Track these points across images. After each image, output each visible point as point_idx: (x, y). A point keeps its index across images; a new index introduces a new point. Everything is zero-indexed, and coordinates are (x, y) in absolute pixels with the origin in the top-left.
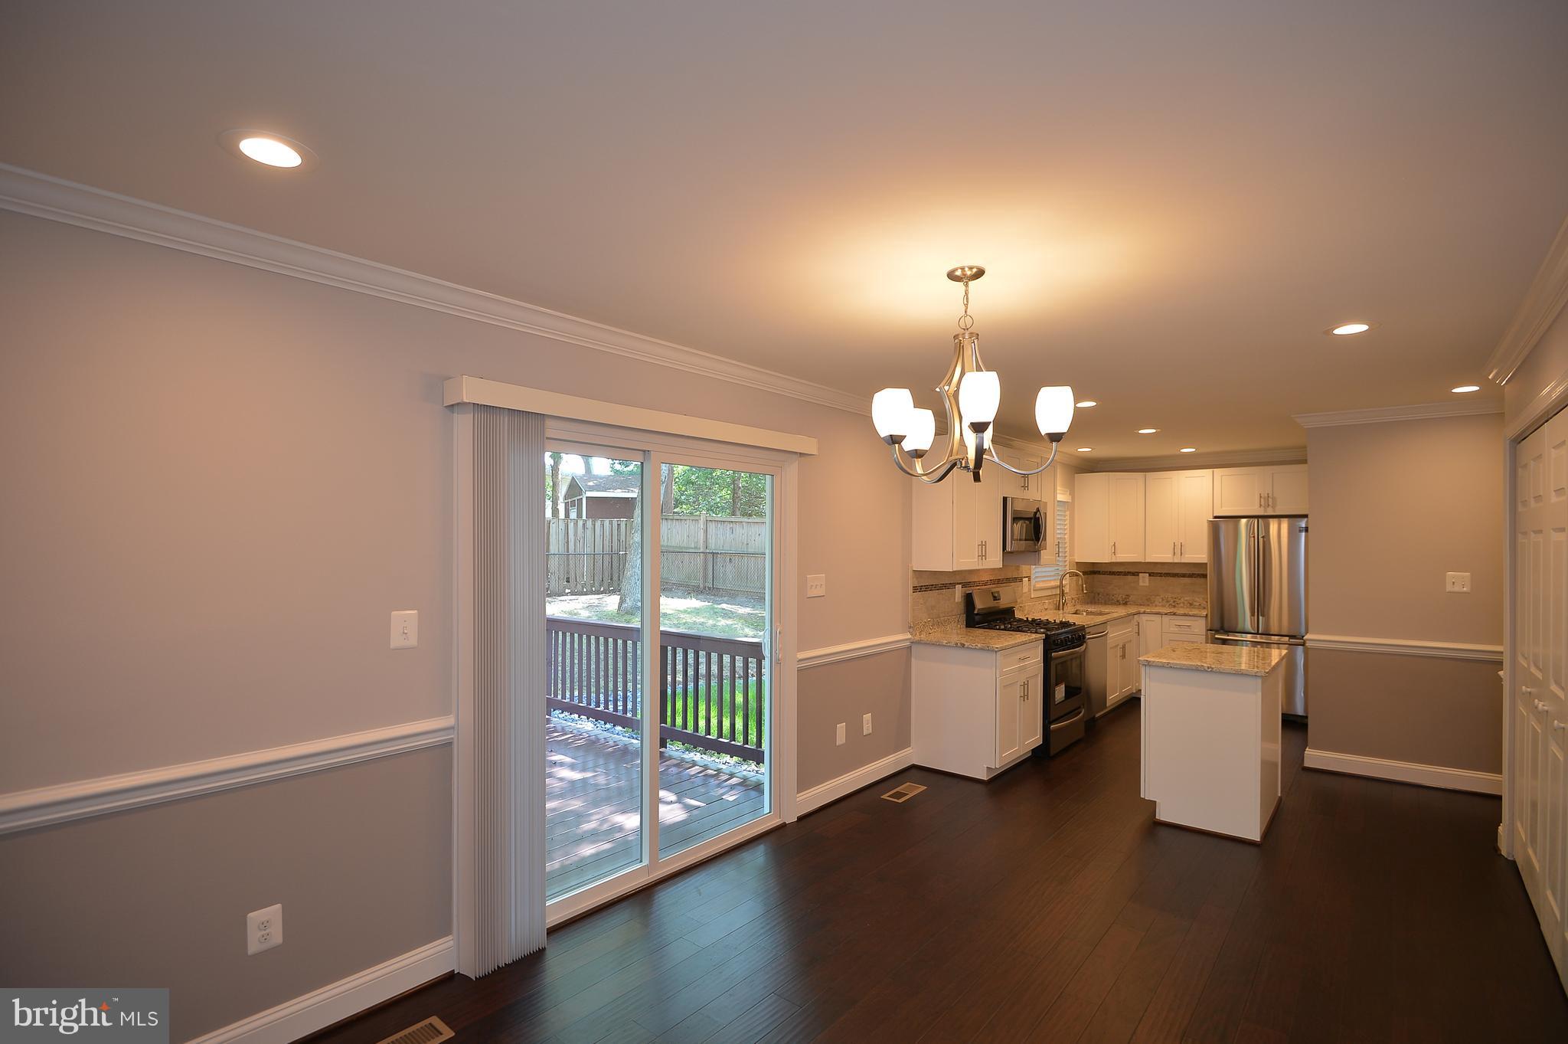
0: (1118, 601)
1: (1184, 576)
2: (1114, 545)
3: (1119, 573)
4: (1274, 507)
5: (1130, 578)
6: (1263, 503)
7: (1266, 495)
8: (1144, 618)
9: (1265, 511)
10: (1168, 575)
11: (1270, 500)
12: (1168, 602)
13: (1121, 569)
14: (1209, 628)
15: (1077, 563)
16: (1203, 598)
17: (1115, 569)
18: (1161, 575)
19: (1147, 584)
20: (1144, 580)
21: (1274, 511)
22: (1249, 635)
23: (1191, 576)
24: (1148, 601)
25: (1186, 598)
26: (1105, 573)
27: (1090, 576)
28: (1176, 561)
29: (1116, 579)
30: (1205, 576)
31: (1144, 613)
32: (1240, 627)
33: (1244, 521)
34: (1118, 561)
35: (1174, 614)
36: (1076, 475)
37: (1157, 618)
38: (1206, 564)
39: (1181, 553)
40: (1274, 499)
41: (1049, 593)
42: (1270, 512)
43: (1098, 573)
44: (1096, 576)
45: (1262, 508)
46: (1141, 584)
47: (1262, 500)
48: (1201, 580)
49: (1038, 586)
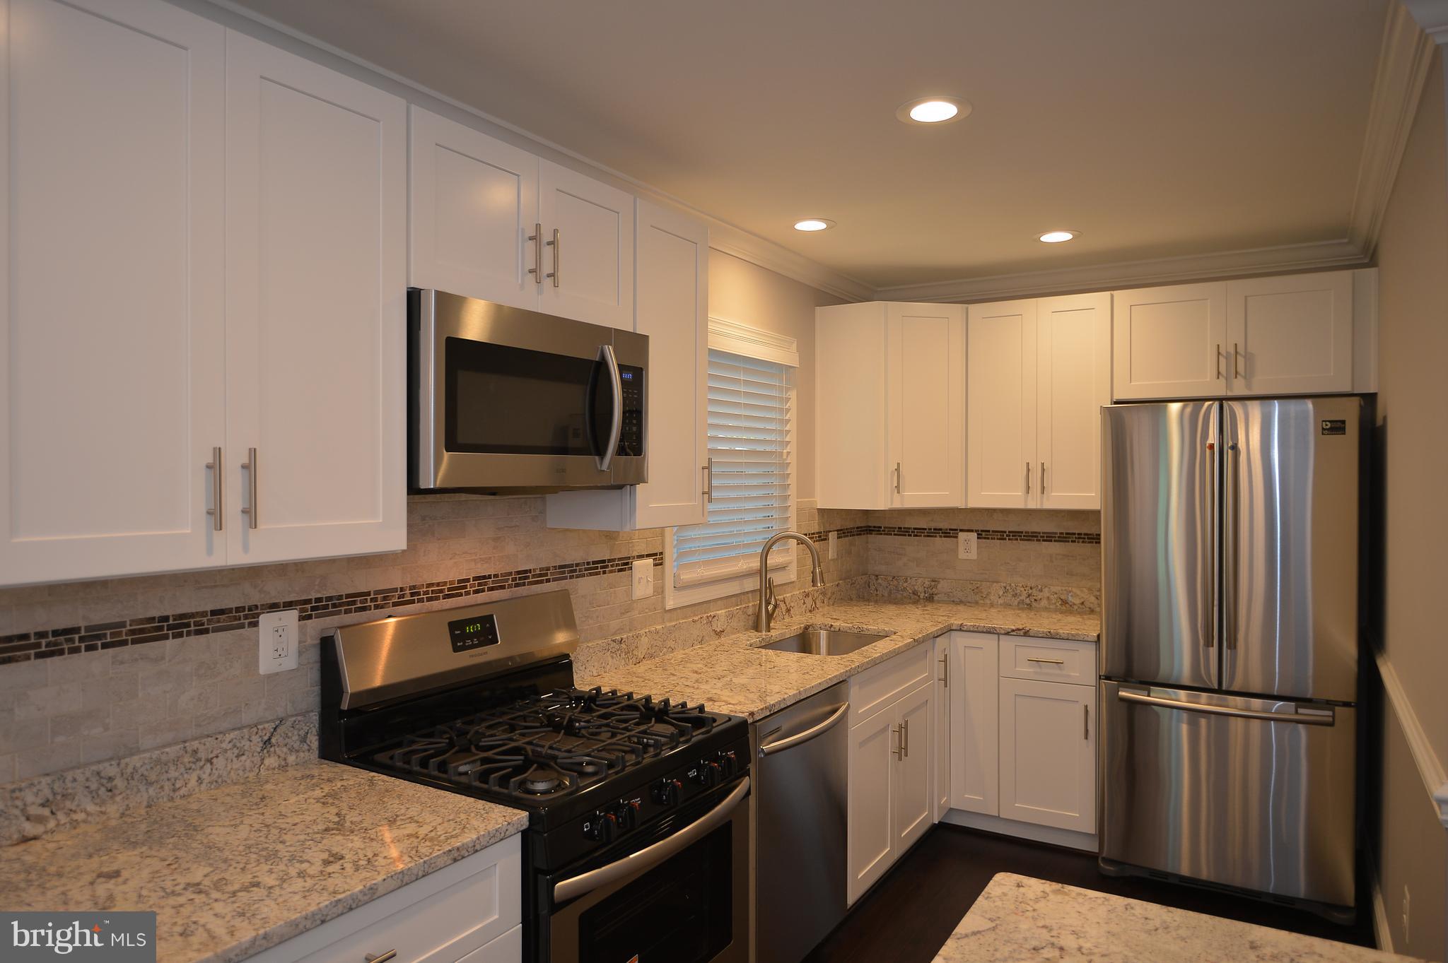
0: (915, 593)
1: (1049, 538)
2: (898, 470)
3: (918, 532)
4: (1248, 377)
5: (939, 541)
6: (1223, 369)
7: (1232, 350)
8: (960, 640)
9: (1228, 386)
10: (1016, 535)
11: (1241, 360)
12: (1015, 595)
13: (922, 523)
14: (1103, 673)
15: (819, 510)
16: (1090, 589)
17: (911, 523)
18: (1001, 535)
19: (975, 557)
20: (968, 547)
21: (1249, 386)
22: (1182, 693)
23: (1064, 538)
24: (973, 596)
25: (1054, 589)
26: (889, 531)
27: (859, 540)
28: (1032, 505)
29: (913, 547)
30: (1095, 539)
31: (961, 629)
32: (1163, 673)
33: (1175, 408)
34: (909, 504)
35: (1026, 634)
36: (818, 309)
37: (989, 642)
38: (1098, 512)
39: (1043, 488)
40: (1249, 358)
41: (733, 588)
42: (1239, 389)
43: (876, 530)
44: (874, 539)
45: (1222, 381)
46: (962, 555)
47: (1222, 360)
48: (1085, 549)
49: (687, 576)
